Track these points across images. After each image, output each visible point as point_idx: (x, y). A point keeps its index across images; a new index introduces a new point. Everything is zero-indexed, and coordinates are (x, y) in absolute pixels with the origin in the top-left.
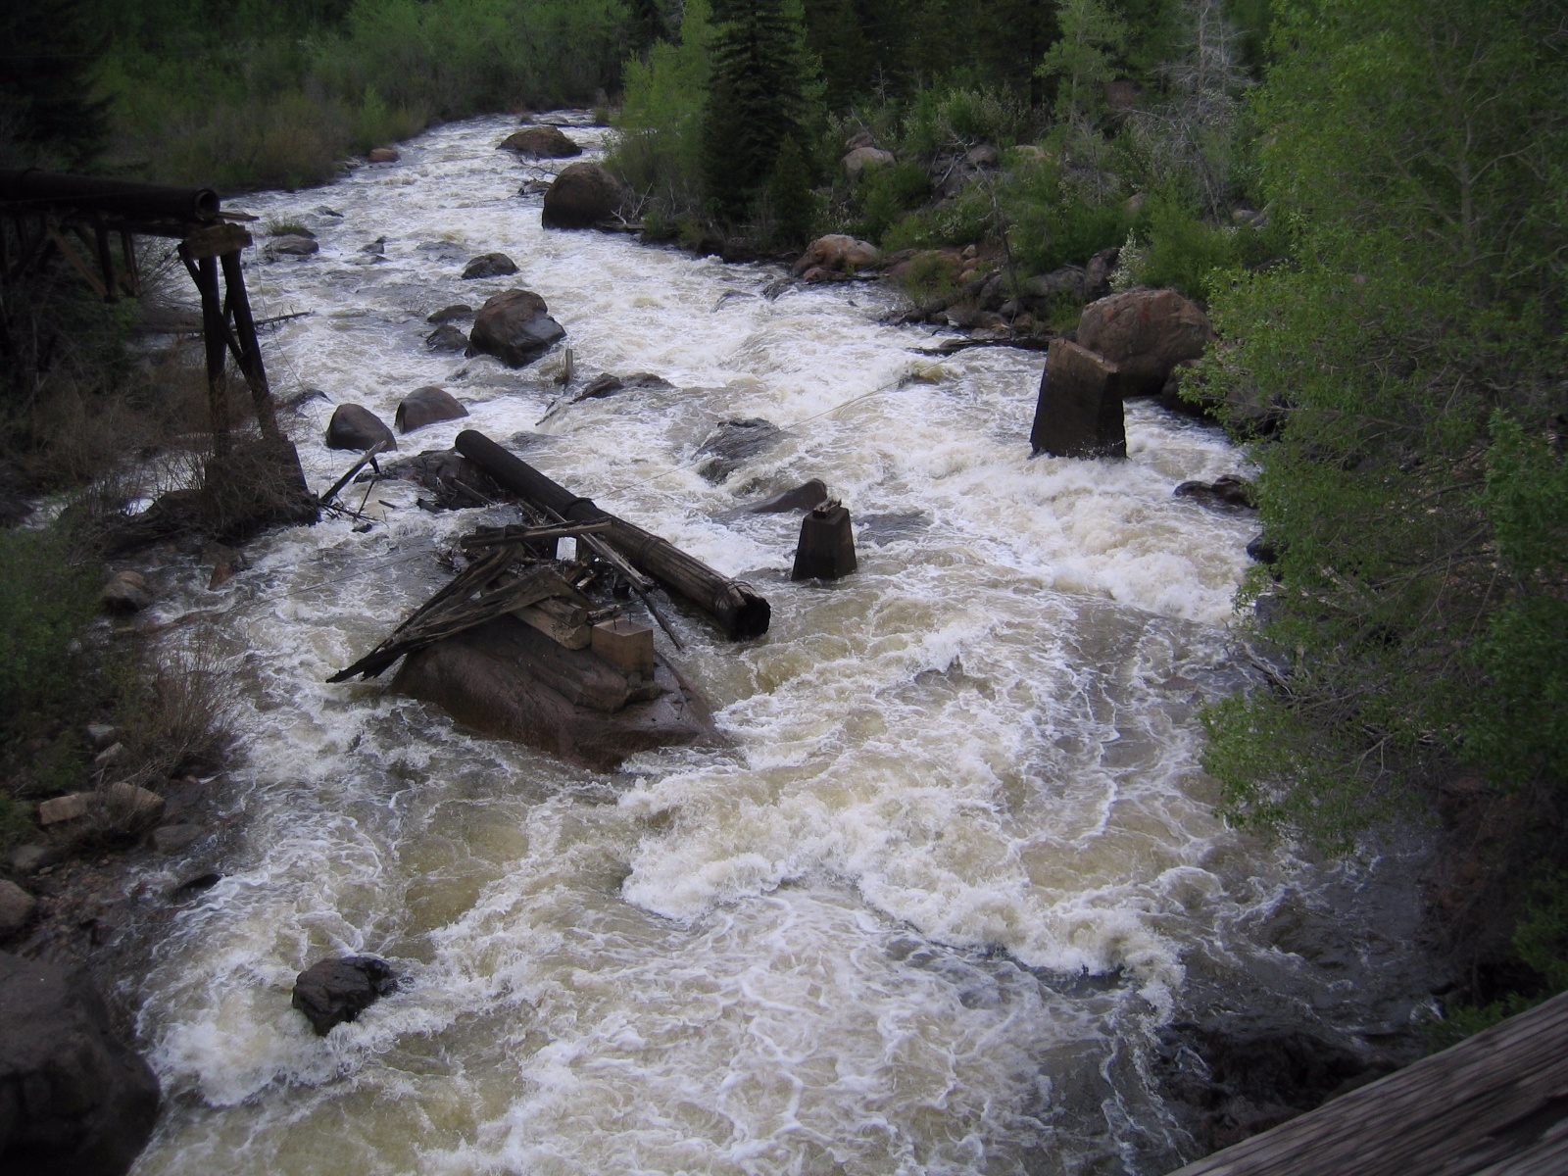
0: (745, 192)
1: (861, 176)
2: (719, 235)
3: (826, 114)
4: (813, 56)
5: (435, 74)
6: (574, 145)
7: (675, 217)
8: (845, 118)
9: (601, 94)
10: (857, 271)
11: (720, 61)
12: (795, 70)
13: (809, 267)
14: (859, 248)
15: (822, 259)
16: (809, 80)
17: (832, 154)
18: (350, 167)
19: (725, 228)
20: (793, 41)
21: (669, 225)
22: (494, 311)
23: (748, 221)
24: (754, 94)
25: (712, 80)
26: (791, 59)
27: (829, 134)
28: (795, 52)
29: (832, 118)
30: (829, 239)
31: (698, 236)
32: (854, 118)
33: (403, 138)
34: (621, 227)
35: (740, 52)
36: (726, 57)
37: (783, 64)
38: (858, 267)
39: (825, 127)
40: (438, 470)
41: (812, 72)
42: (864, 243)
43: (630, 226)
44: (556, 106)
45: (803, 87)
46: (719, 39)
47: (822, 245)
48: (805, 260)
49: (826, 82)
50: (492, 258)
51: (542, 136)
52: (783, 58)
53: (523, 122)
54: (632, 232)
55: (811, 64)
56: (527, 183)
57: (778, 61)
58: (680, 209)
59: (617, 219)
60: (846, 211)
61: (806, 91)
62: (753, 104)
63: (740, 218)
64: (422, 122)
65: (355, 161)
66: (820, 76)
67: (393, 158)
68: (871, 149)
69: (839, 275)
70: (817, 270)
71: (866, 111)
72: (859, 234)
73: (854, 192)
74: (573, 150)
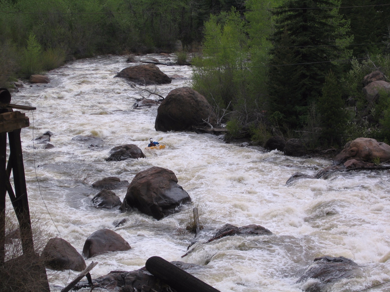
0: (298, 108)
1: (378, 99)
2: (281, 137)
3: (351, 58)
4: (344, 21)
5: (71, 27)
6: (166, 76)
7: (248, 125)
8: (364, 62)
9: (179, 44)
10: (381, 162)
11: (282, 21)
12: (332, 28)
13: (346, 159)
14: (381, 147)
15: (355, 154)
16: (340, 36)
17: (355, 85)
18: (17, 85)
19: (285, 132)
20: (331, 10)
21: (244, 129)
22: (143, 181)
23: (302, 127)
24: (304, 44)
25: (276, 34)
26: (330, 21)
27: (351, 72)
28: (332, 17)
29: (354, 62)
30: (358, 140)
31: (266, 137)
32: (370, 61)
33: (50, 68)
34: (209, 130)
35: (295, 16)
36: (287, 19)
37: (325, 24)
38: (383, 160)
39: (349, 67)
40: (133, 283)
41: (343, 31)
42: (384, 144)
43: (216, 130)
44: (150, 52)
45: (337, 40)
46: (281, 7)
47: (356, 145)
48: (342, 155)
49: (353, 37)
50: (127, 147)
51: (146, 70)
52: (324, 21)
53: (129, 61)
54: (217, 133)
55: (342, 25)
56: (138, 100)
57: (321, 23)
58: (251, 119)
59: (206, 124)
60: (367, 122)
61: (338, 42)
62: (304, 50)
63: (293, 126)
64: (62, 59)
65: (19, 82)
66: (348, 34)
67: (45, 81)
68: (383, 82)
69: (369, 165)
70: (353, 161)
71: (378, 56)
72: (380, 138)
73: (373, 110)
74: (166, 80)
